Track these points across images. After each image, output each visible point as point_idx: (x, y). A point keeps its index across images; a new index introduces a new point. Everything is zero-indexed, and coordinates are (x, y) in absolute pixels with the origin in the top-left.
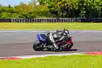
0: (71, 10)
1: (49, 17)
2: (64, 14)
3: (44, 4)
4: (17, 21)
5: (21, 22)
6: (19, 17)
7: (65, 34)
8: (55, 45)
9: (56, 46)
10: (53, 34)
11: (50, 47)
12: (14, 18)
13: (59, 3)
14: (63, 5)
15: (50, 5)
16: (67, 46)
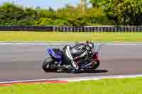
0: (136, 14)
1: (106, 24)
2: (127, 21)
3: (98, 6)
4: (61, 30)
5: (66, 31)
6: (65, 24)
7: (88, 48)
8: (73, 63)
9: (75, 66)
10: (71, 49)
11: (67, 67)
12: (57, 26)
13: (119, 5)
14: (125, 8)
15: (107, 9)
16: (91, 65)
